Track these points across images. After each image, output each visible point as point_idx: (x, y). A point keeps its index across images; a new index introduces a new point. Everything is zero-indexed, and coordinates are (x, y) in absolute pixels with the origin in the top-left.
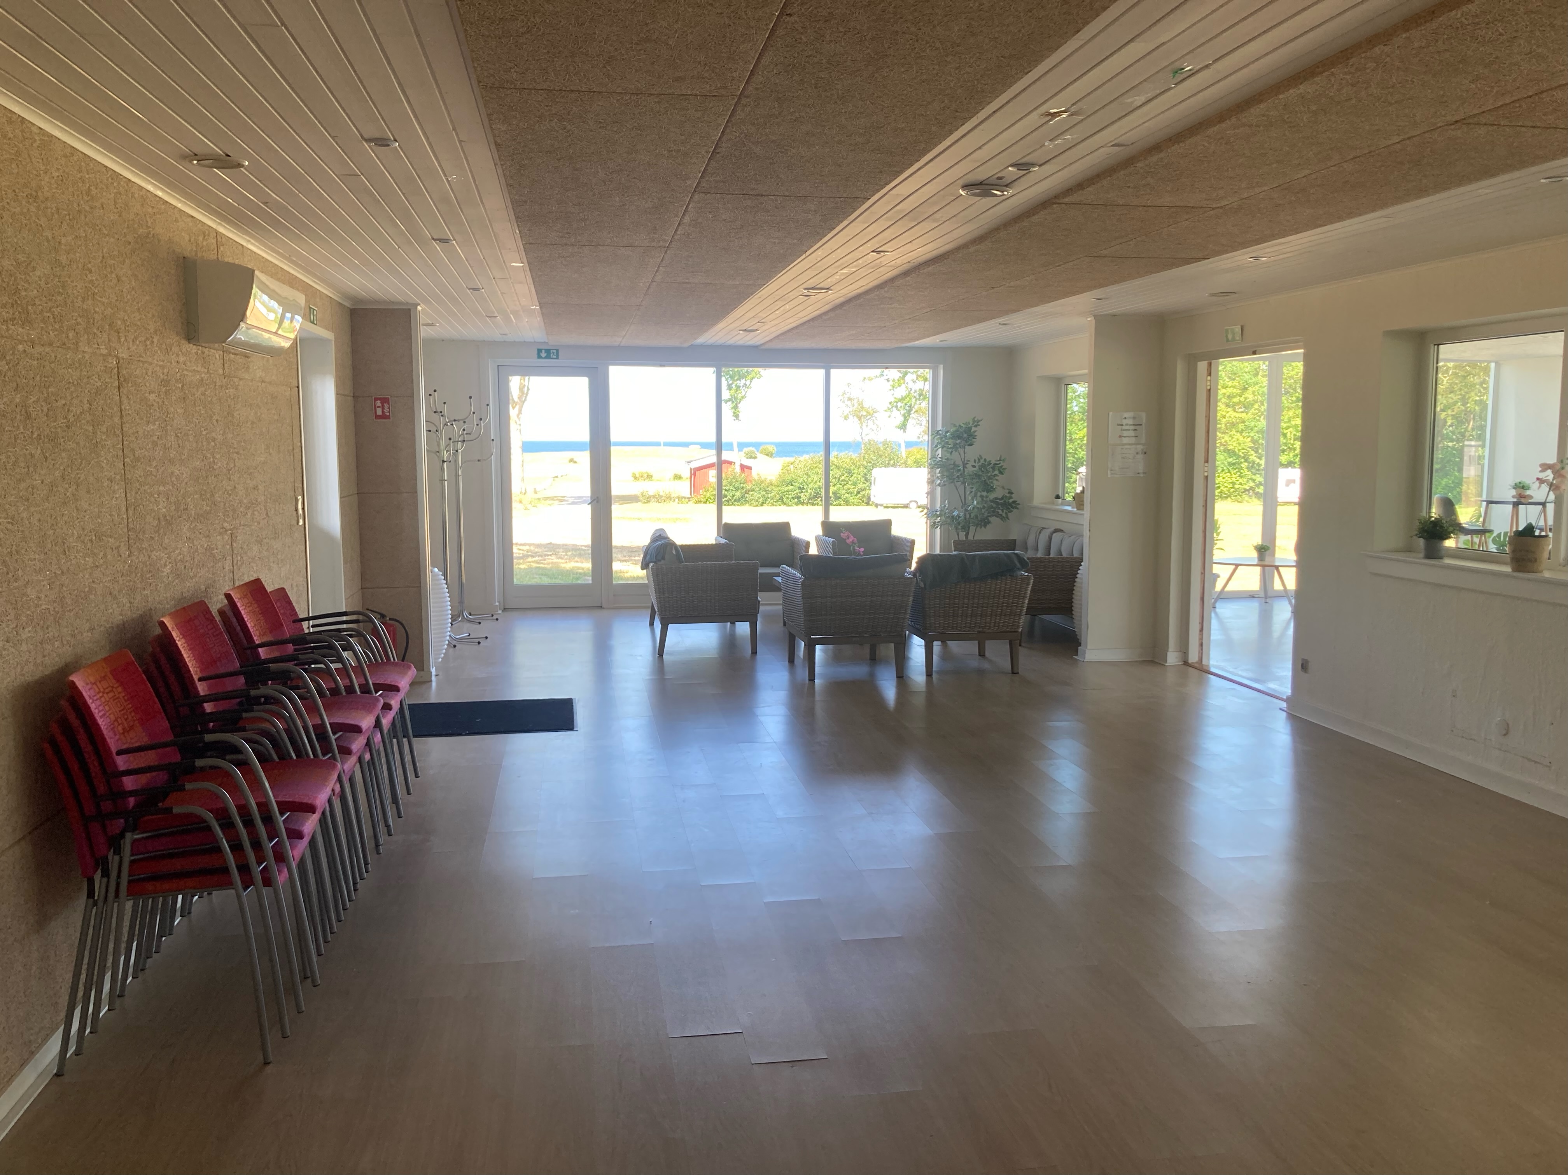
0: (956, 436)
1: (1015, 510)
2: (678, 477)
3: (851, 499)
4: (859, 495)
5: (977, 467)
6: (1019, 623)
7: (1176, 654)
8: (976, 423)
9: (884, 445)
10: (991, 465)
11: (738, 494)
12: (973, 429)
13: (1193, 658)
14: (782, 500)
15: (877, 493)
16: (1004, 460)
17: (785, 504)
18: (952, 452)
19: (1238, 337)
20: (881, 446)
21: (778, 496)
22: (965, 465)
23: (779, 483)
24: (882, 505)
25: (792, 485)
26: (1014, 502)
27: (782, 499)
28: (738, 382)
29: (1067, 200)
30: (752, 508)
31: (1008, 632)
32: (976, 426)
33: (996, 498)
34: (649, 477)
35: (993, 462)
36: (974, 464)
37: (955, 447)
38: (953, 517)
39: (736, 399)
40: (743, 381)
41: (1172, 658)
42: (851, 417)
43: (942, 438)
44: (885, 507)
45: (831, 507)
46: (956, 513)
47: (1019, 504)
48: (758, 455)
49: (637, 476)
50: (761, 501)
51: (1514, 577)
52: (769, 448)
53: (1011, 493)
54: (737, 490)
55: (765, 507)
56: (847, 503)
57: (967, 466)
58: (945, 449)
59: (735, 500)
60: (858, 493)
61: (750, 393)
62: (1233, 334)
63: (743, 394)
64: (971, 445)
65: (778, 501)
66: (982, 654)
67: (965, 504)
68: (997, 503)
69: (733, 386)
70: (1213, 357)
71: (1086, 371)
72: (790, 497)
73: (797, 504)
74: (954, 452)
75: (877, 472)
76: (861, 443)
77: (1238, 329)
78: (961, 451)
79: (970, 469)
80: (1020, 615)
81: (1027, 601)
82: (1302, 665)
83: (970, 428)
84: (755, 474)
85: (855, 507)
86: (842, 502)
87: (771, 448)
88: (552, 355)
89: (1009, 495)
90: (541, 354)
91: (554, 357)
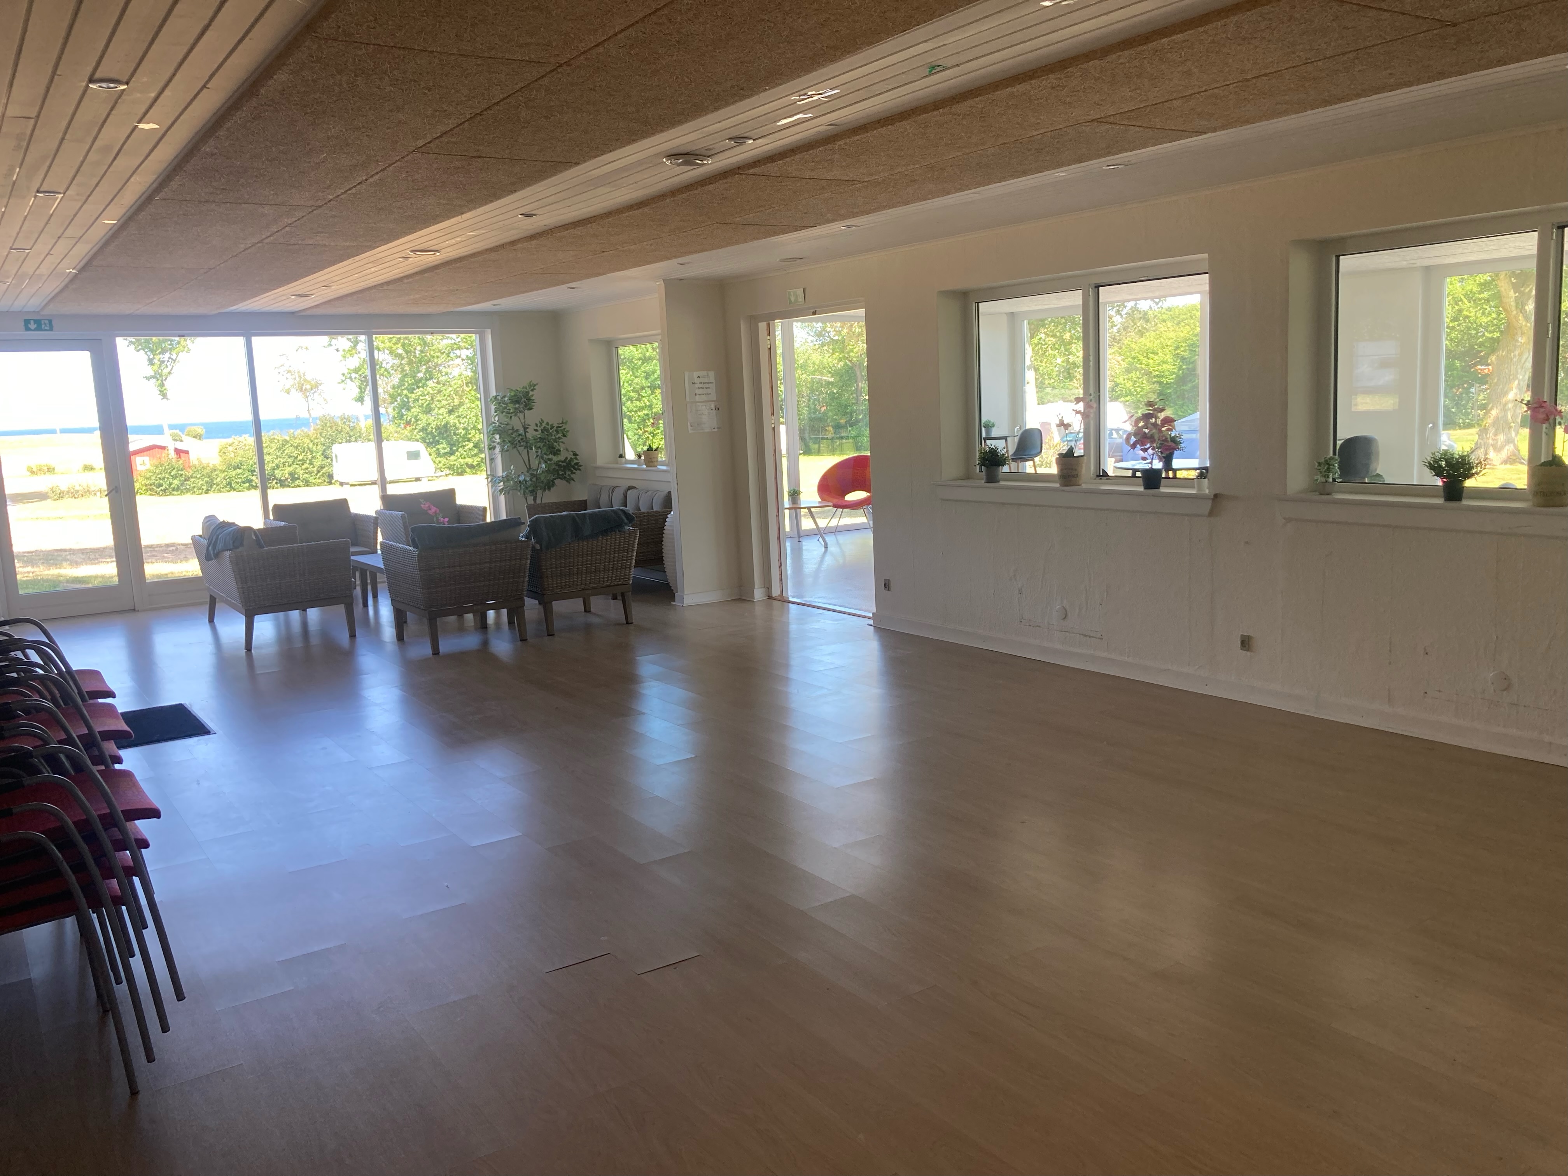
0: (515, 400)
1: (578, 472)
2: (89, 468)
3: (311, 479)
4: (319, 475)
5: (540, 431)
6: (629, 575)
7: (762, 590)
8: (533, 387)
9: (342, 420)
10: (555, 428)
11: (176, 482)
12: (531, 393)
13: (775, 593)
14: (231, 487)
15: (339, 472)
16: (566, 423)
17: (235, 490)
18: (511, 417)
19: (801, 299)
20: (339, 421)
21: (224, 482)
22: (525, 429)
23: (224, 468)
24: (347, 484)
25: (240, 469)
26: (577, 464)
27: (230, 484)
28: (161, 356)
29: (751, 171)
30: (195, 496)
31: (620, 585)
32: (532, 390)
33: (559, 461)
34: (51, 470)
35: (556, 425)
36: (536, 428)
37: (516, 411)
38: (520, 482)
39: (161, 375)
40: (167, 355)
41: (759, 594)
42: (293, 391)
43: (500, 403)
44: (352, 485)
45: (269, 491)
46: (522, 478)
47: (581, 466)
48: (184, 437)
49: (35, 469)
50: (205, 488)
51: (1064, 491)
52: (197, 429)
53: (575, 455)
54: (174, 477)
55: (211, 494)
56: (307, 484)
57: (528, 430)
58: (504, 414)
59: (173, 489)
60: (318, 472)
61: (177, 367)
62: (796, 296)
63: (169, 370)
64: (530, 409)
65: (225, 487)
66: (587, 610)
67: (530, 468)
68: (560, 466)
69: (156, 361)
70: (771, 318)
71: (659, 331)
72: (240, 480)
73: (249, 489)
74: (513, 418)
75: (337, 449)
76: (308, 419)
77: (800, 292)
78: (521, 415)
79: (531, 433)
80: (630, 568)
81: (635, 553)
82: (885, 585)
83: (528, 393)
84: (193, 458)
85: (316, 487)
86: (301, 483)
87: (200, 430)
88: (43, 326)
89: (573, 457)
90: (29, 325)
91: (46, 328)
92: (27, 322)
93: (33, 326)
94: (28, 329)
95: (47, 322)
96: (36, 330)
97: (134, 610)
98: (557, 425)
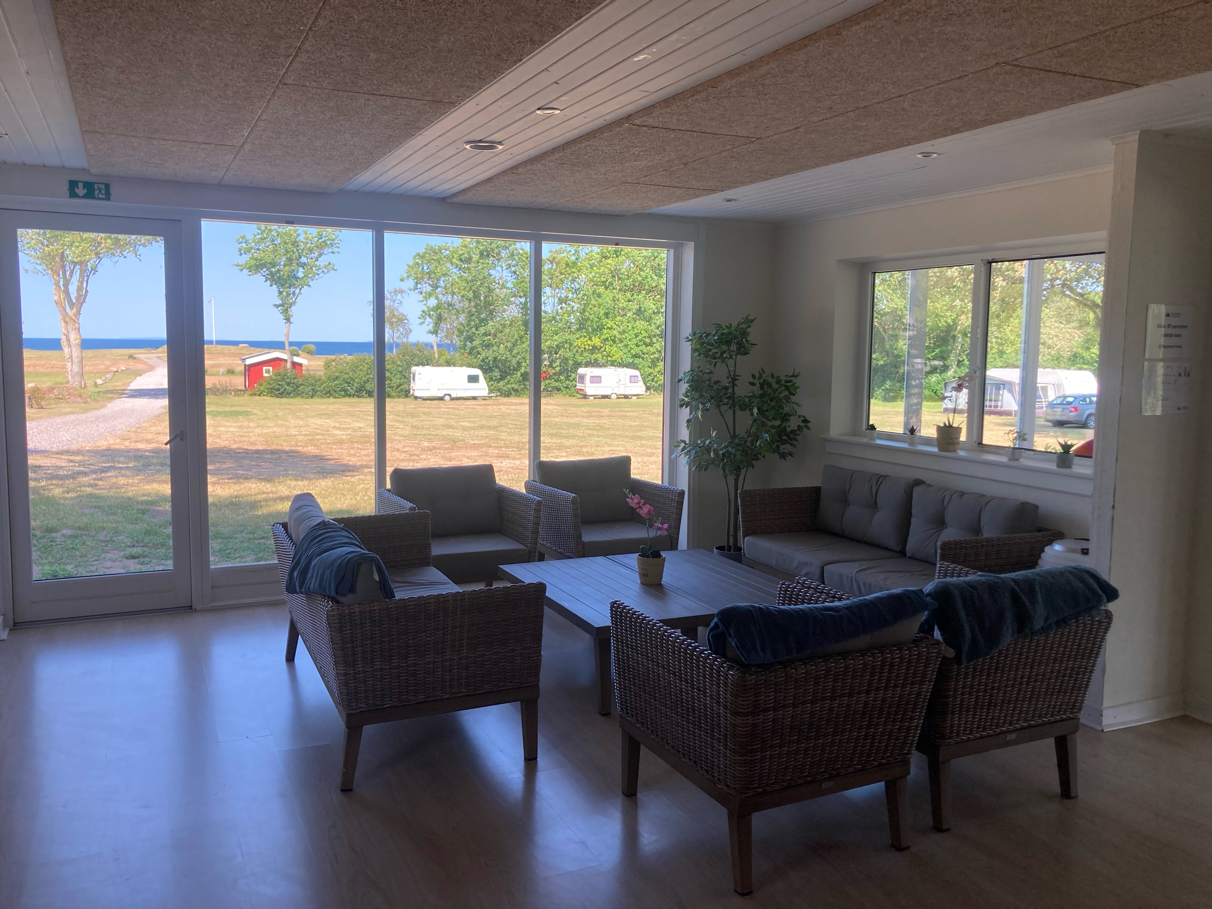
1: (805, 447)
2: (235, 372)
5: (758, 385)
8: (749, 322)
9: (417, 346)
10: (780, 382)
11: (290, 388)
12: (748, 331)
14: (331, 394)
15: (415, 388)
16: (796, 376)
18: (716, 364)
21: (326, 390)
22: (734, 380)
23: (326, 378)
25: (339, 380)
28: (289, 289)
32: (750, 327)
35: (782, 378)
39: (287, 304)
40: (293, 289)
48: (299, 353)
50: (311, 393)
52: (309, 347)
53: (806, 421)
54: (289, 384)
57: (738, 382)
58: (704, 358)
59: (287, 393)
61: (300, 299)
63: (293, 300)
64: (746, 353)
65: (326, 394)
67: (735, 436)
69: (284, 293)
73: (343, 397)
75: (414, 370)
78: (730, 362)
79: (743, 387)
83: (743, 330)
84: (305, 370)
87: (313, 347)
88: (97, 192)
89: (802, 424)
90: (76, 190)
91: (101, 196)
92: (73, 184)
93: (81, 191)
94: (73, 194)
95: (103, 186)
96: (85, 197)
97: (190, 609)
98: (784, 378)
